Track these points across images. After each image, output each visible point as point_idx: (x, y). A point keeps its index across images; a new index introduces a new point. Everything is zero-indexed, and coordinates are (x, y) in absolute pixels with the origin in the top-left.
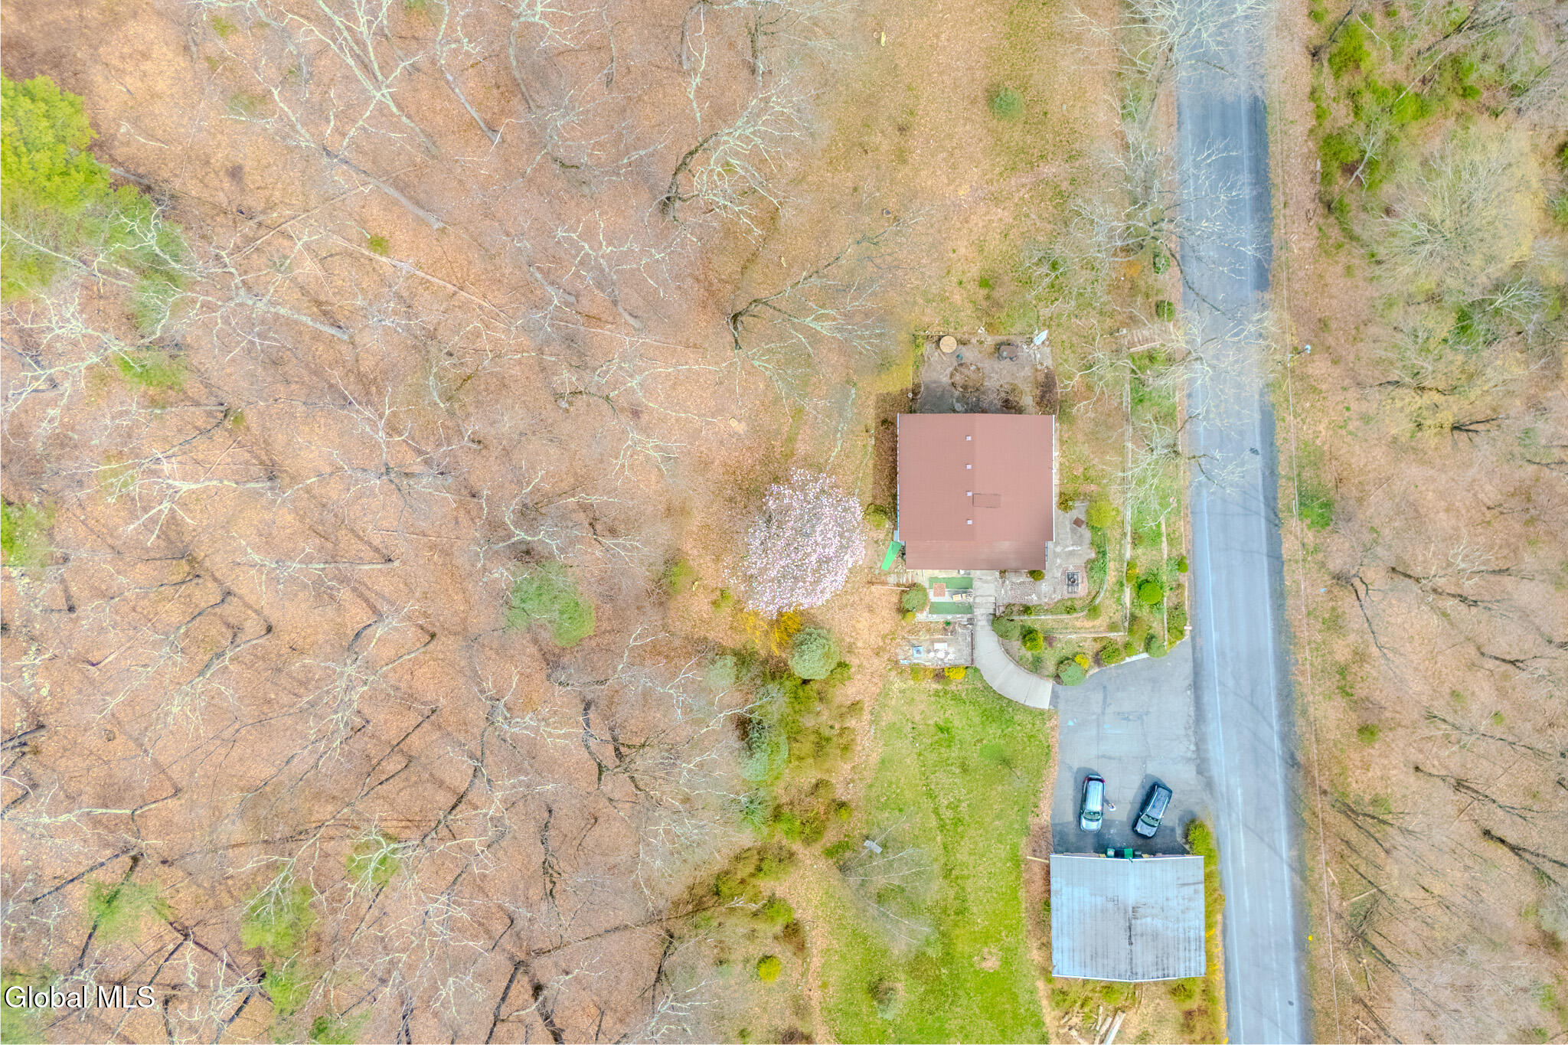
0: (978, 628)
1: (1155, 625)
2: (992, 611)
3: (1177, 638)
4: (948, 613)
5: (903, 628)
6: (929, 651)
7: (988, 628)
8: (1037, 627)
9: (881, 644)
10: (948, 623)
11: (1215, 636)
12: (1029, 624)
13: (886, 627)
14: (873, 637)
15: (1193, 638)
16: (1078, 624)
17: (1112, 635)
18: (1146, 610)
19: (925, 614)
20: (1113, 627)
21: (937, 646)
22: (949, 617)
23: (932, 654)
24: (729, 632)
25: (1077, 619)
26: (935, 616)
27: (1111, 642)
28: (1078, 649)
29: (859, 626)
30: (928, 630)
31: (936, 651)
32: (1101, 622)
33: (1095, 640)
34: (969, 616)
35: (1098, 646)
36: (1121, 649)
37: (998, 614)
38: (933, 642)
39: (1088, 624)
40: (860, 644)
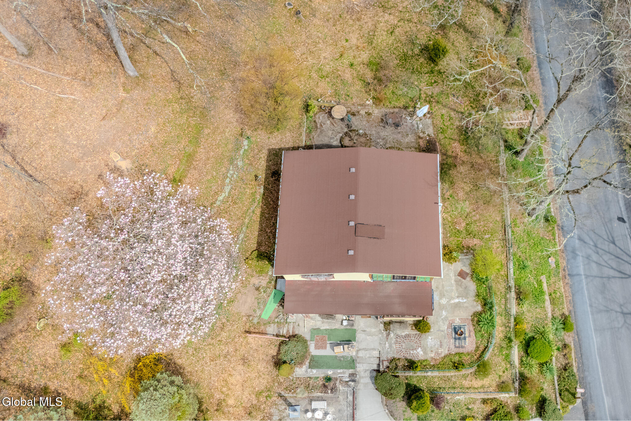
0: (360, 386)
1: (545, 386)
2: (375, 367)
3: (570, 402)
4: (330, 367)
5: (280, 384)
6: (306, 411)
7: (372, 386)
8: (423, 385)
9: (255, 402)
10: (328, 379)
11: (607, 402)
12: (414, 382)
13: (261, 383)
14: (246, 393)
15: (584, 403)
16: (466, 383)
17: (503, 396)
18: (535, 370)
19: (304, 368)
20: (502, 387)
21: (315, 405)
22: (330, 373)
23: (309, 415)
24: (78, 382)
25: (465, 377)
26: (314, 371)
27: (502, 405)
28: (467, 413)
29: (232, 380)
30: (307, 387)
31: (314, 411)
32: (490, 381)
33: (484, 401)
34: (351, 371)
35: (488, 409)
36: (513, 412)
37: (382, 369)
38: (311, 400)
39: (477, 383)
40: (231, 402)
